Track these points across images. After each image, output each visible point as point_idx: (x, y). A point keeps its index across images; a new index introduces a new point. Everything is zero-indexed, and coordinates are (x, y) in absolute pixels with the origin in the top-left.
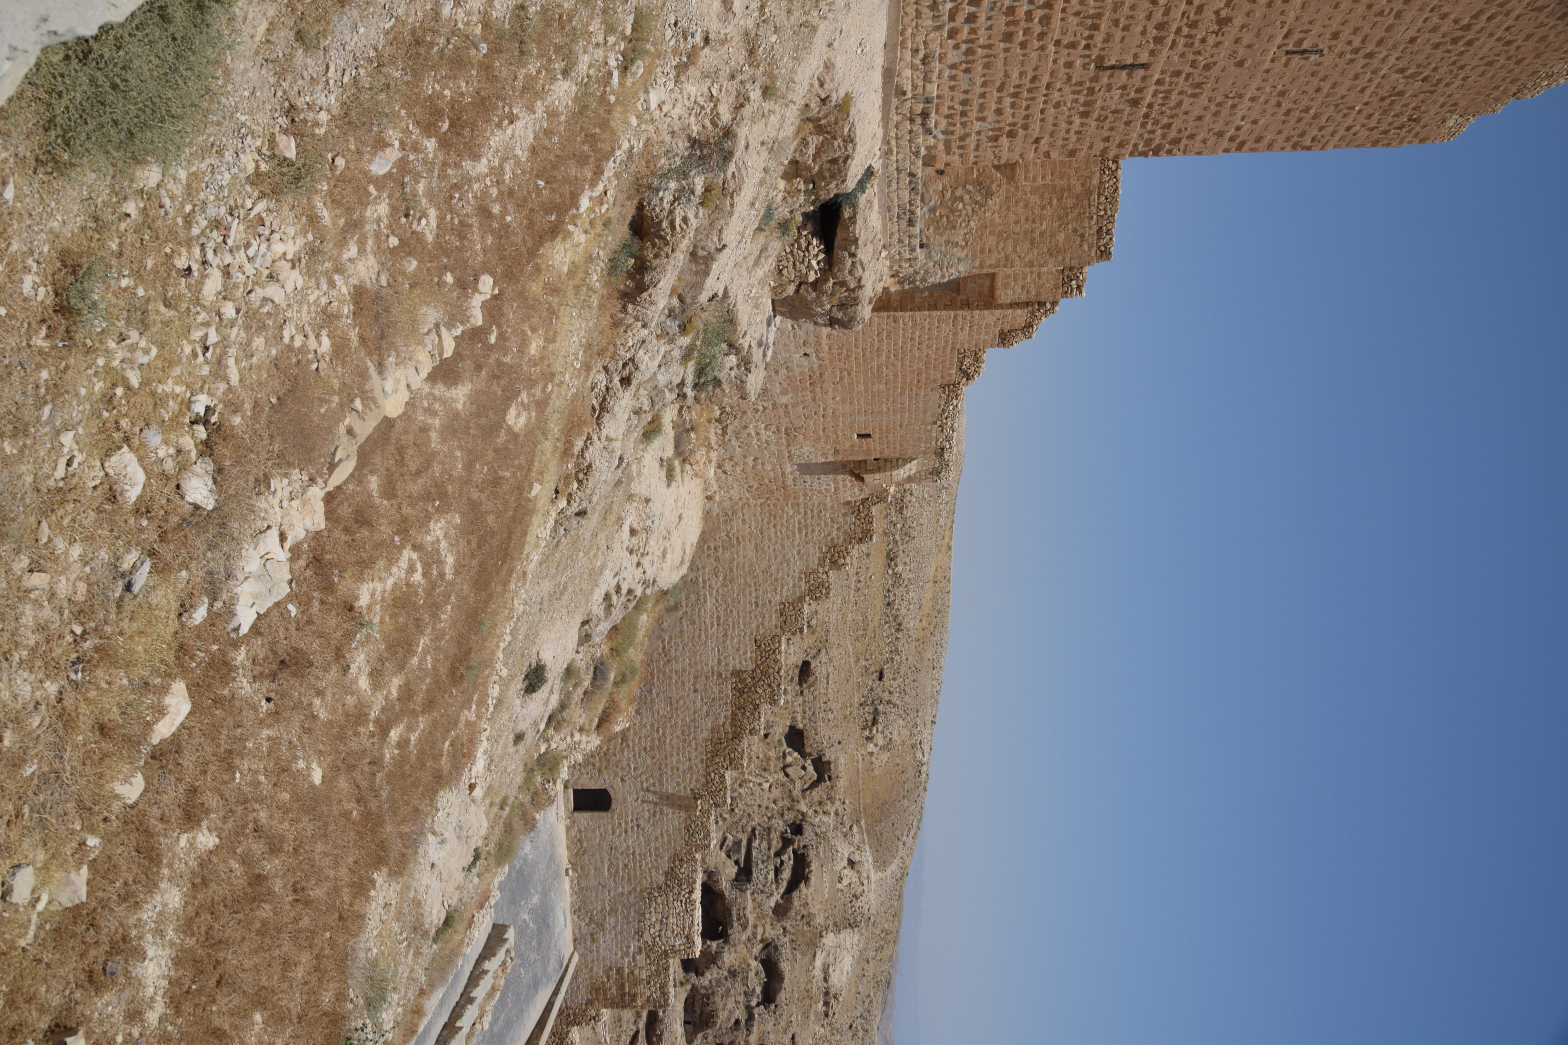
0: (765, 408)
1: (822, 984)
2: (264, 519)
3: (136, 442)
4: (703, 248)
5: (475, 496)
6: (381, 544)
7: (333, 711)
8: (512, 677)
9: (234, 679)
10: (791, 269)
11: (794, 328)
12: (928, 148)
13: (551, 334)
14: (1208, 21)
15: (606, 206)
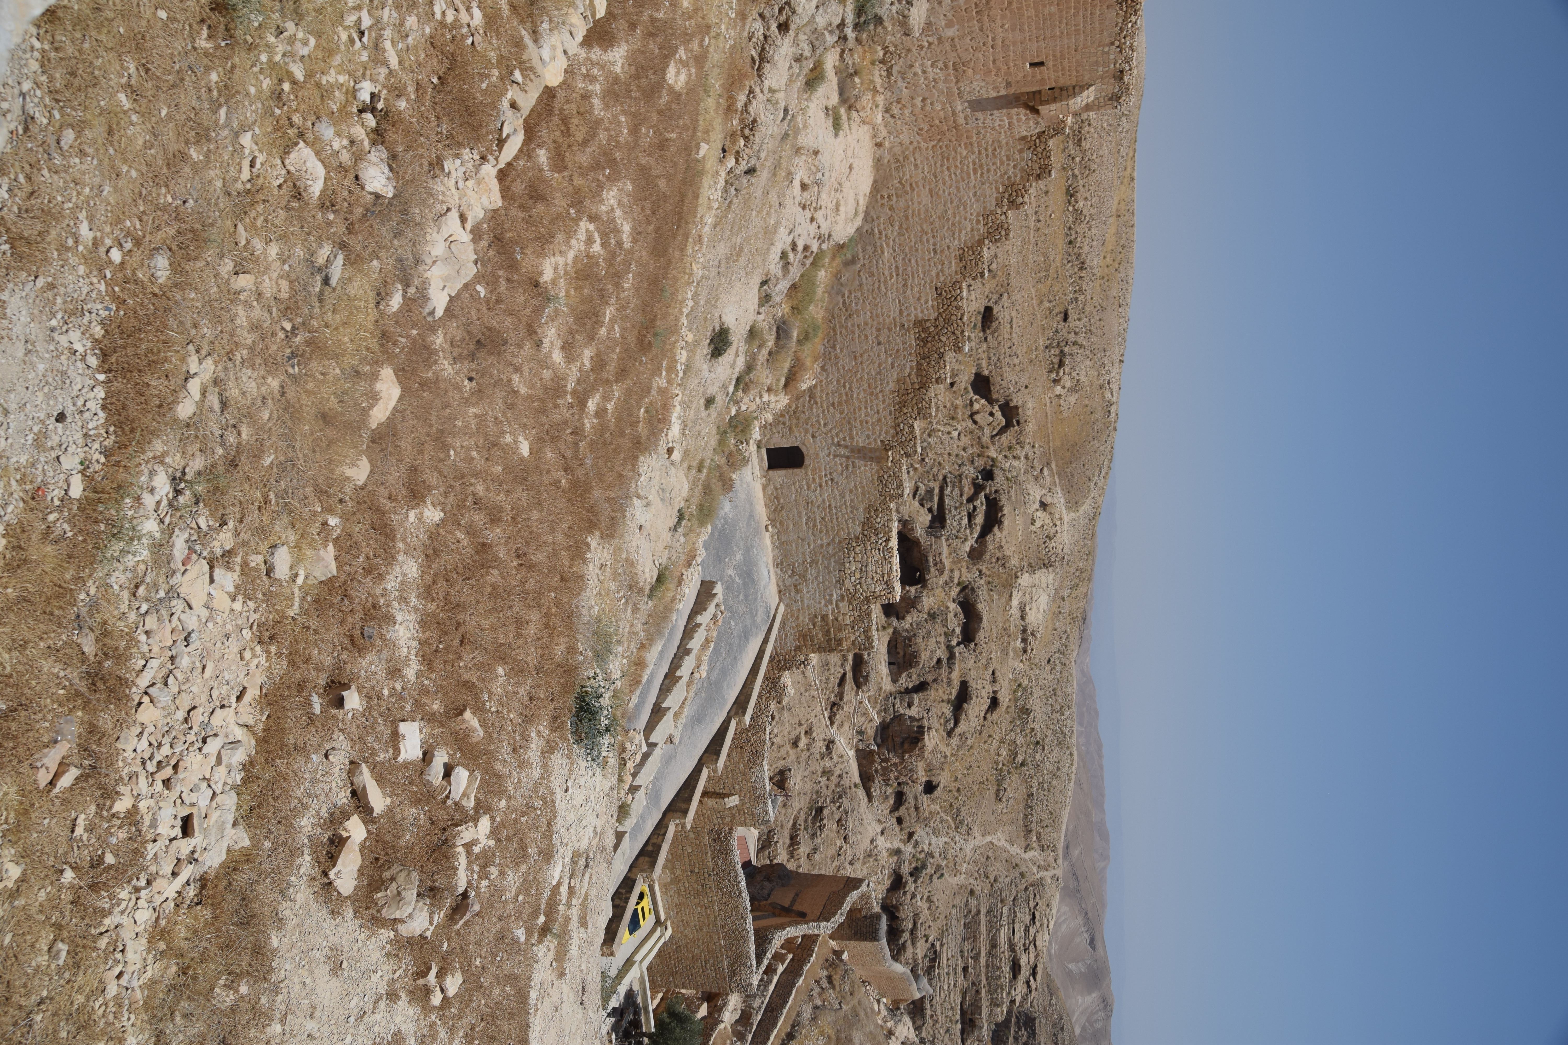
0: (930, 44)
1: (1019, 622)
2: (443, 202)
3: (310, 136)
5: (643, 161)
6: (557, 218)
7: (532, 386)
8: (697, 343)
9: (436, 362)
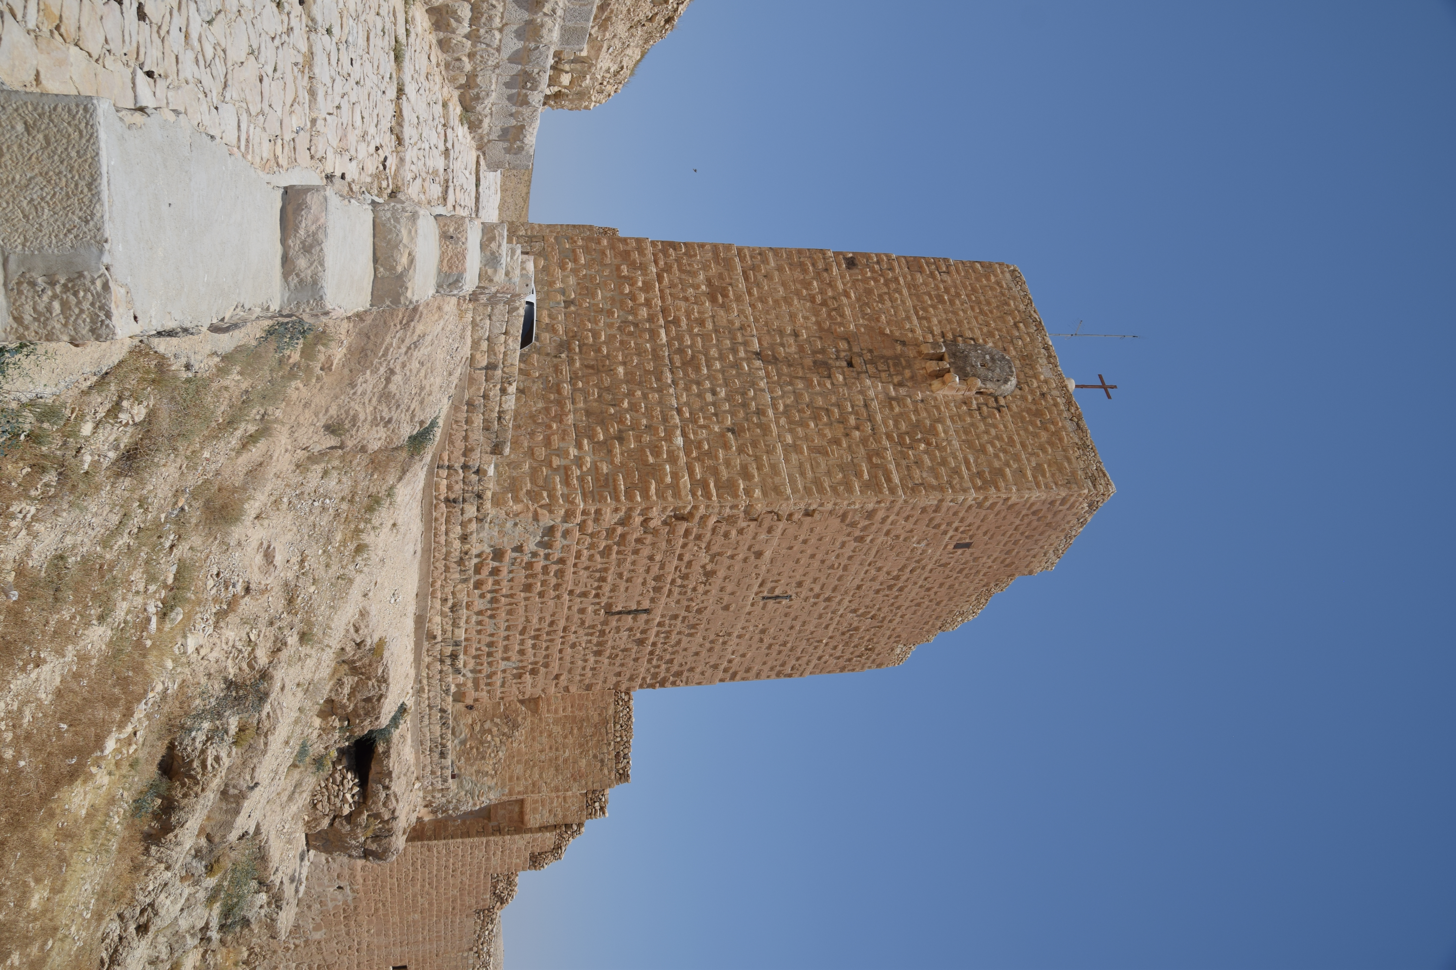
0: (296, 946)
4: (234, 787)
10: (325, 803)
11: (328, 861)
12: (457, 685)
13: (59, 883)
14: (696, 574)
15: (134, 747)
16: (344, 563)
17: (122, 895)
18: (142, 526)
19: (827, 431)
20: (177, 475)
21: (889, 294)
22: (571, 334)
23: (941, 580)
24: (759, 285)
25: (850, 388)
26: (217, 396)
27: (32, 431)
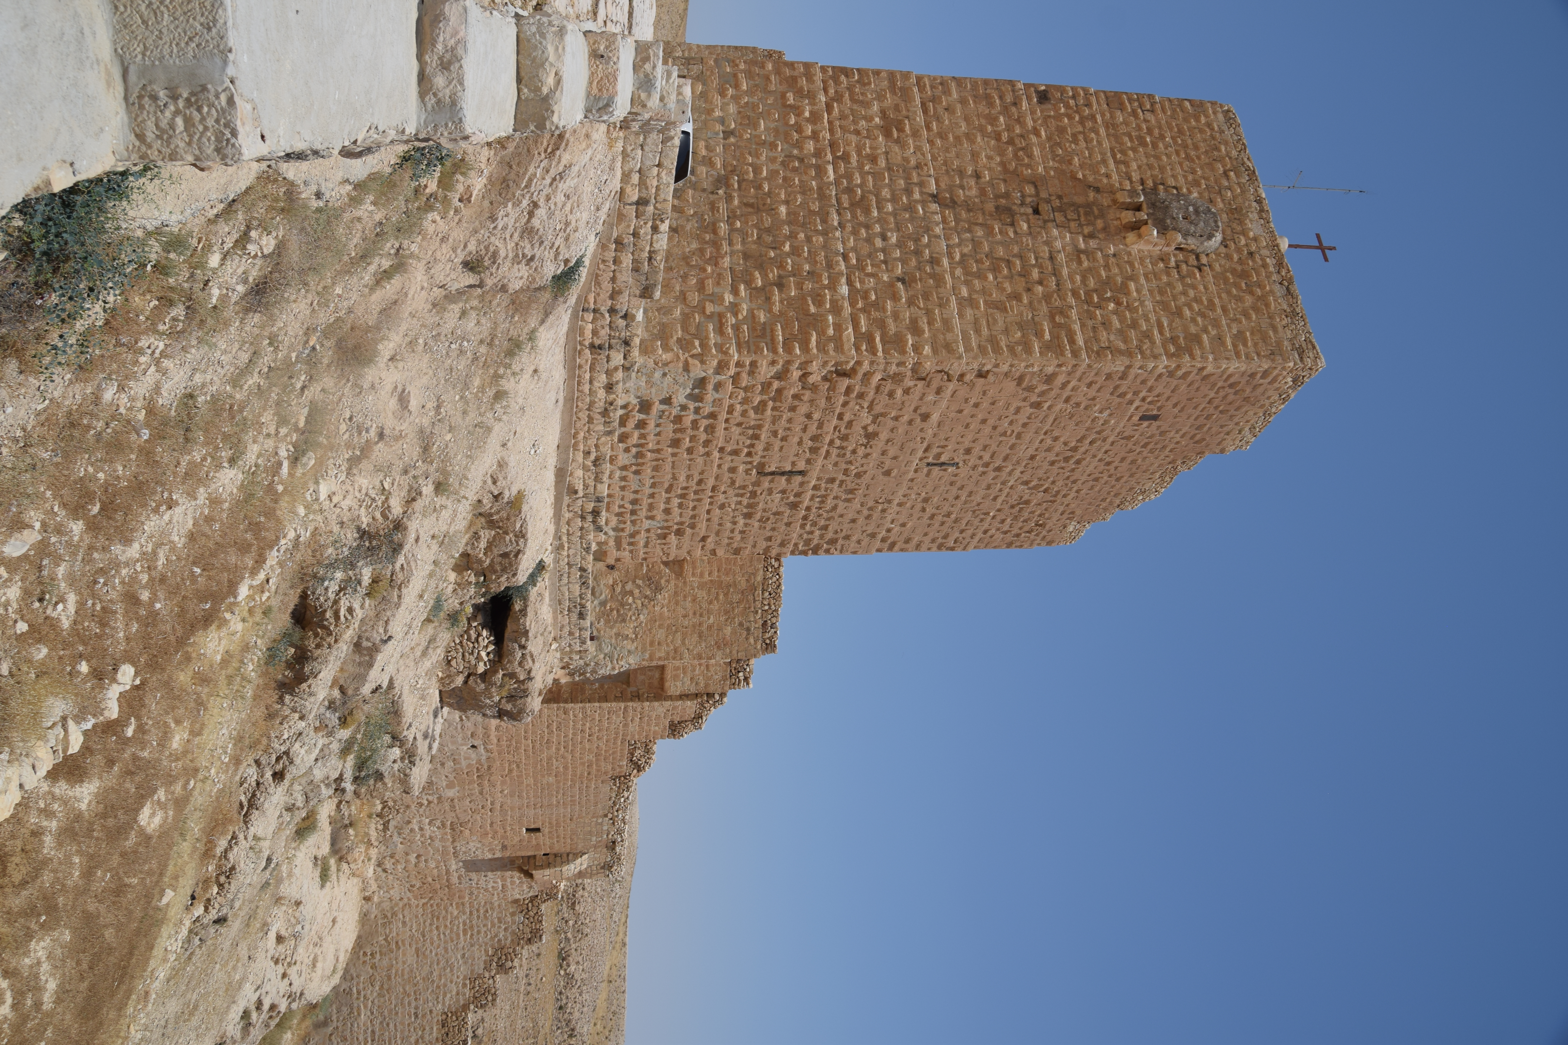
0: (430, 802)
4: (368, 639)
5: (92, 907)
10: (460, 660)
11: (461, 720)
12: (599, 544)
13: (198, 726)
14: (857, 435)
15: (267, 594)
16: (482, 410)
17: (257, 742)
18: (272, 365)
19: (1006, 285)
20: (308, 312)
21: (1084, 133)
22: (730, 168)
23: (1123, 454)
24: (938, 119)
25: (1034, 238)
26: (349, 228)
27: (158, 261)
